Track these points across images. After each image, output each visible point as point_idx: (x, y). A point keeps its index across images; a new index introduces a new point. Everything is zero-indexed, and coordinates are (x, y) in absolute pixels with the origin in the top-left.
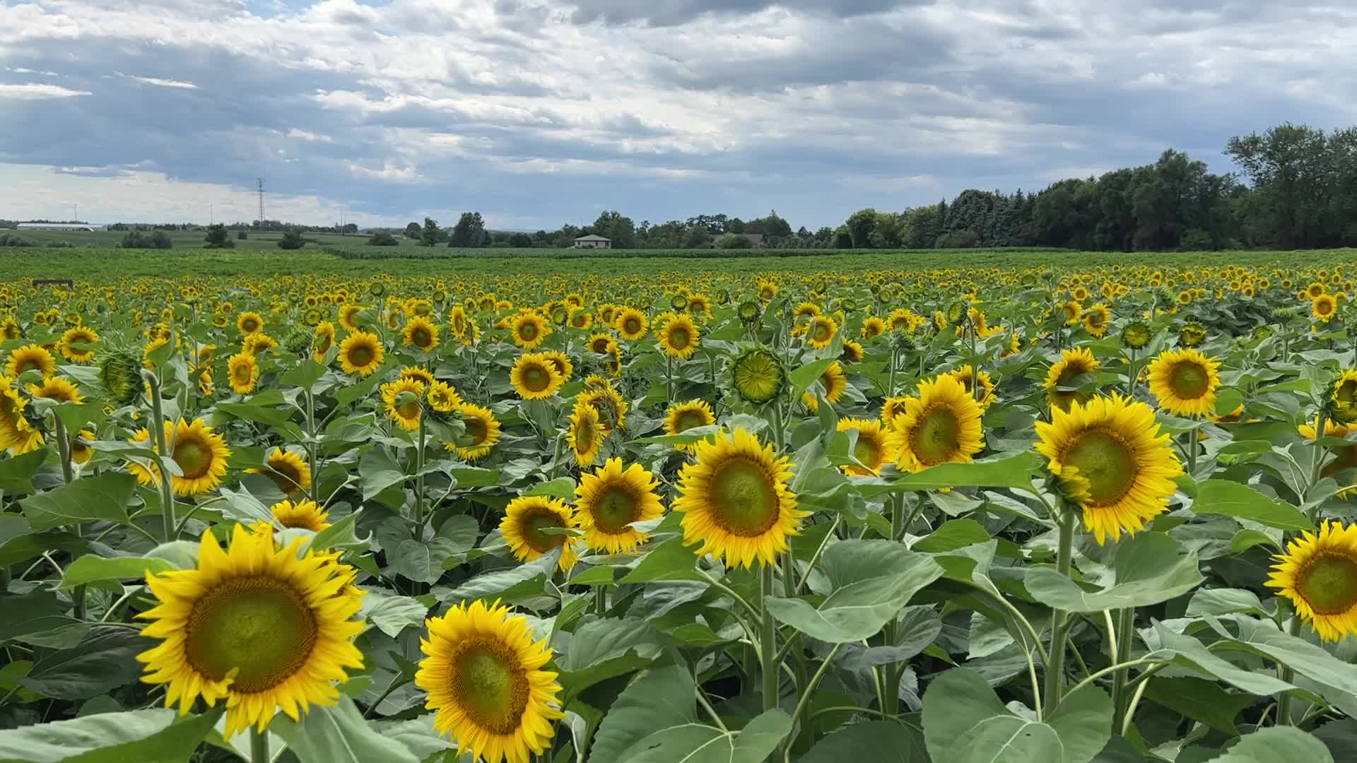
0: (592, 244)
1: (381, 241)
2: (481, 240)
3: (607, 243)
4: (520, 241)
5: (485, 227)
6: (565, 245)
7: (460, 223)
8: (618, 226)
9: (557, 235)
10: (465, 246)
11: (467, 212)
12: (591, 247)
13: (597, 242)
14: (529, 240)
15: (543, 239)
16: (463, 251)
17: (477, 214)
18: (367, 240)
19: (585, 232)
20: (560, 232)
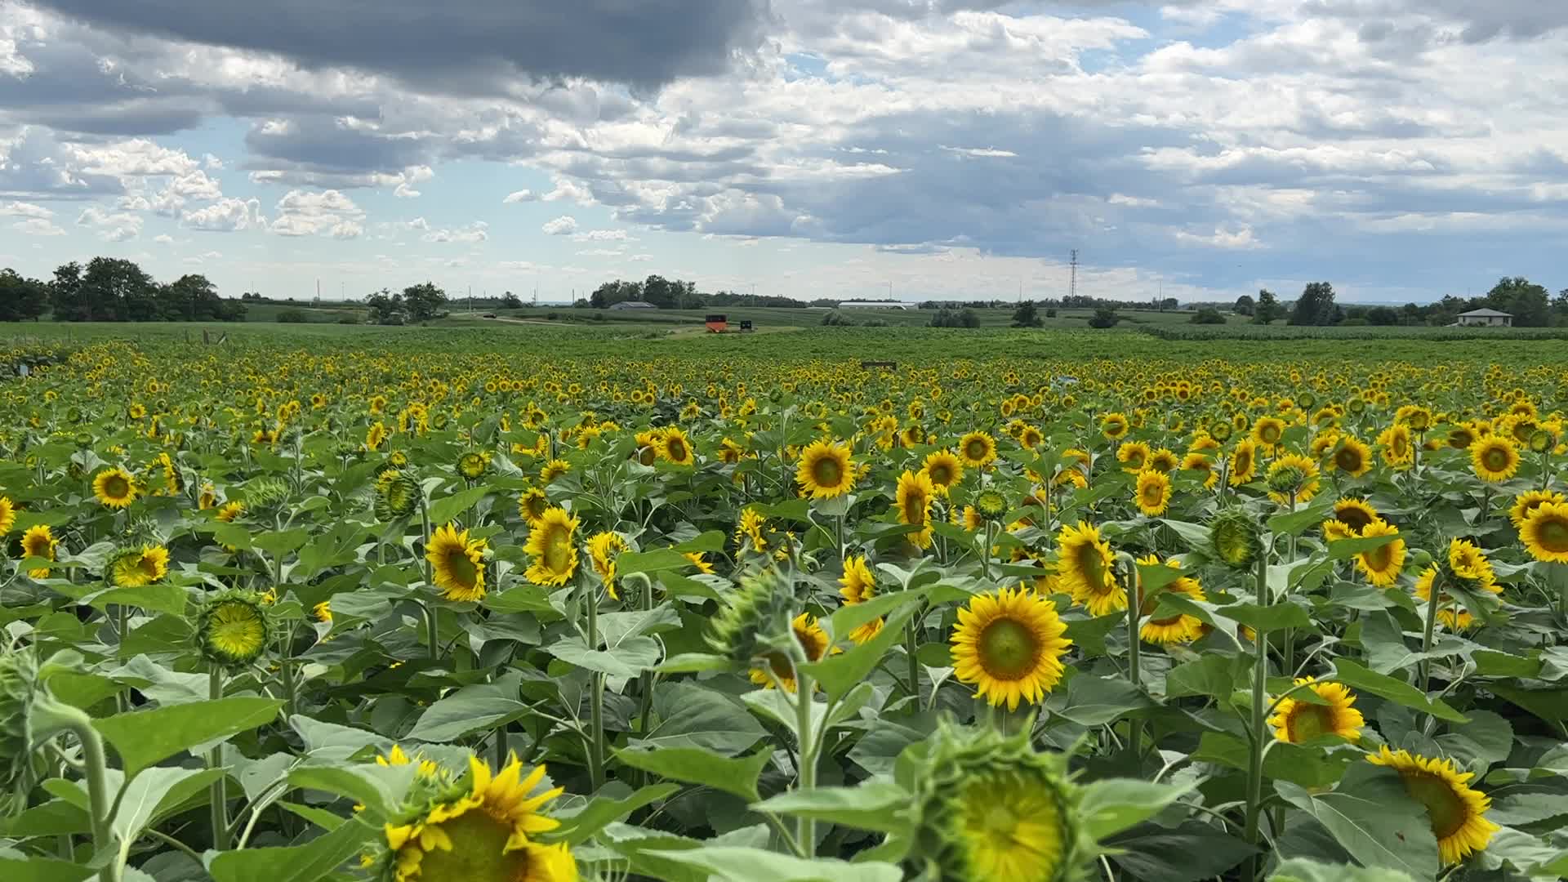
0: (1482, 320)
1: (1205, 318)
2: (1330, 315)
3: (1505, 319)
4: (1381, 316)
5: (1336, 300)
6: (1443, 322)
7: (1304, 296)
8: (1523, 297)
9: (1434, 308)
10: (1310, 324)
11: (1313, 282)
12: (1482, 325)
13: (1491, 318)
14: (1394, 316)
15: (1413, 314)
16: (1307, 330)
17: (1326, 284)
18: (1189, 317)
19: (1475, 304)
20: (1438, 305)
